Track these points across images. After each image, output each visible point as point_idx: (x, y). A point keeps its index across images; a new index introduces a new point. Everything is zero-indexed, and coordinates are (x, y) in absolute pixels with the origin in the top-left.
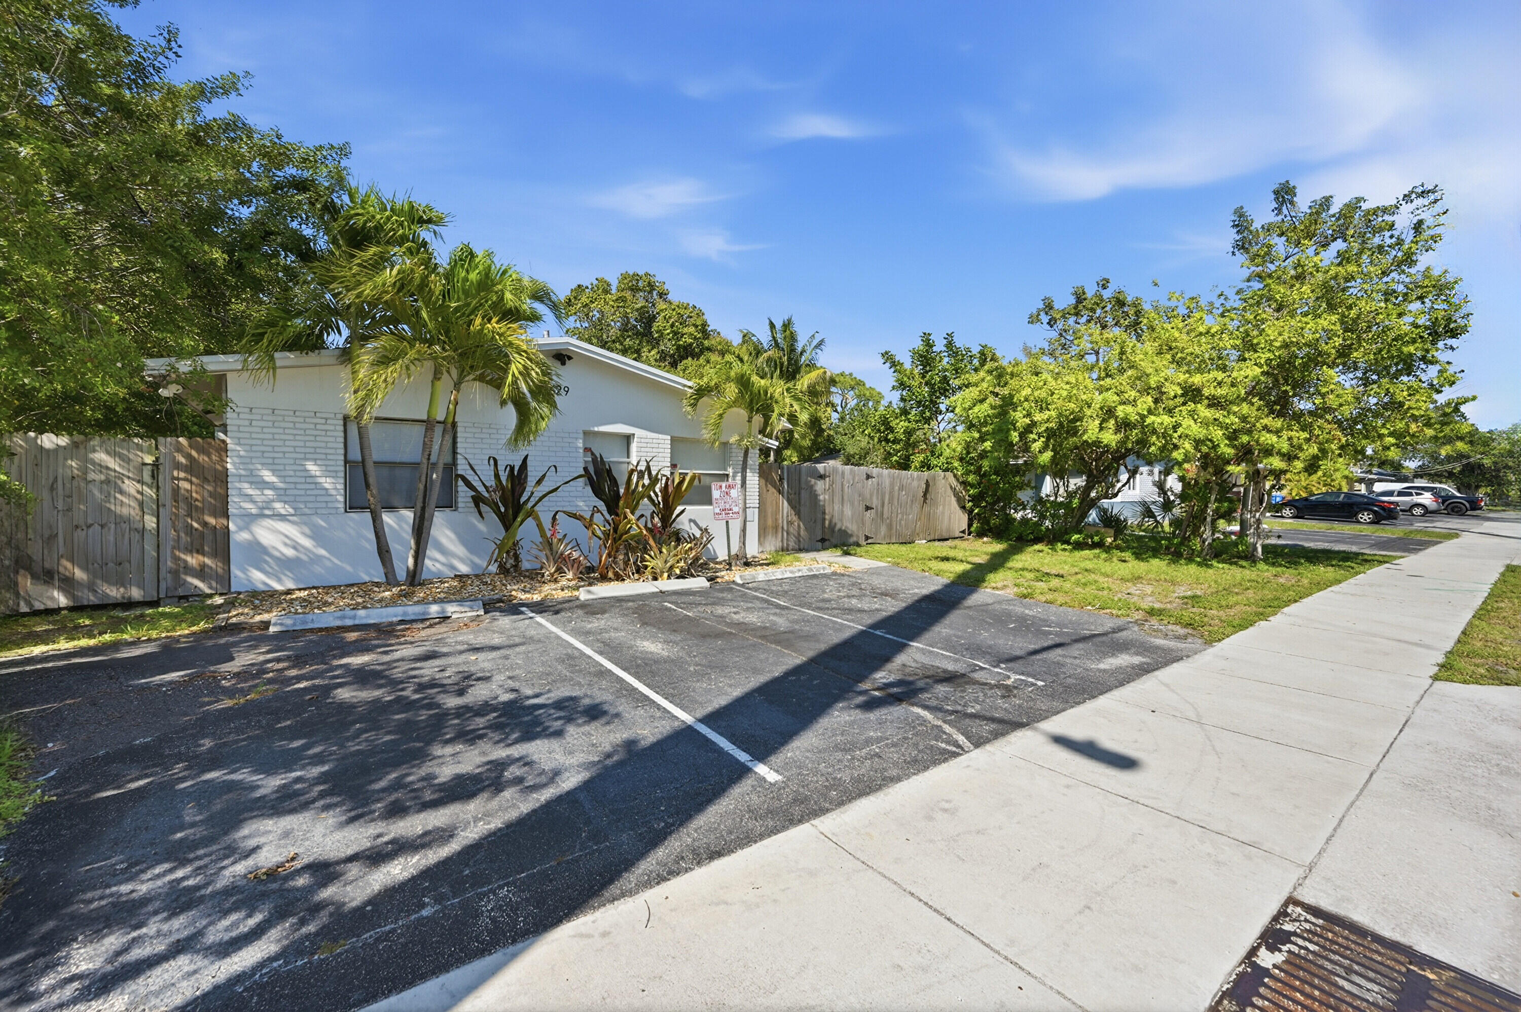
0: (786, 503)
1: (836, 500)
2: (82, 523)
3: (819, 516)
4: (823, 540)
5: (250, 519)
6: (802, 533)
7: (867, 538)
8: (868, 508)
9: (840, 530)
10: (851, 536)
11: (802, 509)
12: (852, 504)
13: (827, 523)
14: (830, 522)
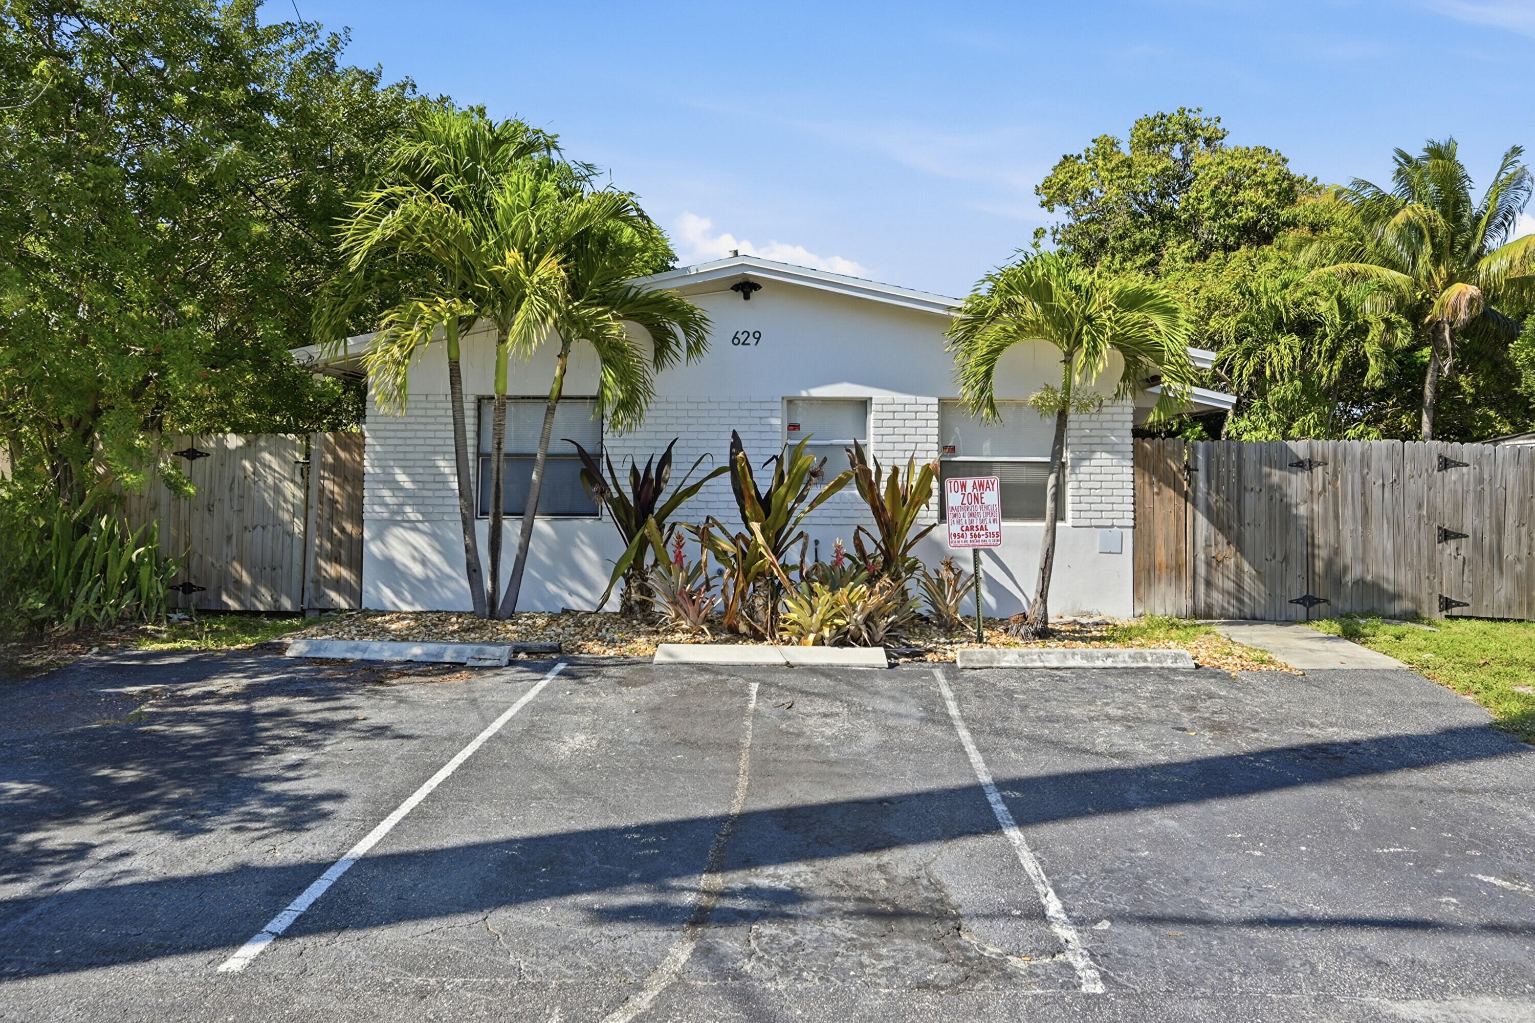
0: (1202, 520)
1: (1347, 512)
2: (249, 525)
3: (1297, 548)
4: (1309, 601)
5: (383, 526)
6: (1248, 583)
7: (1446, 604)
8: (1446, 535)
9: (1360, 583)
10: (1396, 597)
11: (1248, 532)
12: (1397, 525)
13: (1319, 566)
14: (1330, 563)
